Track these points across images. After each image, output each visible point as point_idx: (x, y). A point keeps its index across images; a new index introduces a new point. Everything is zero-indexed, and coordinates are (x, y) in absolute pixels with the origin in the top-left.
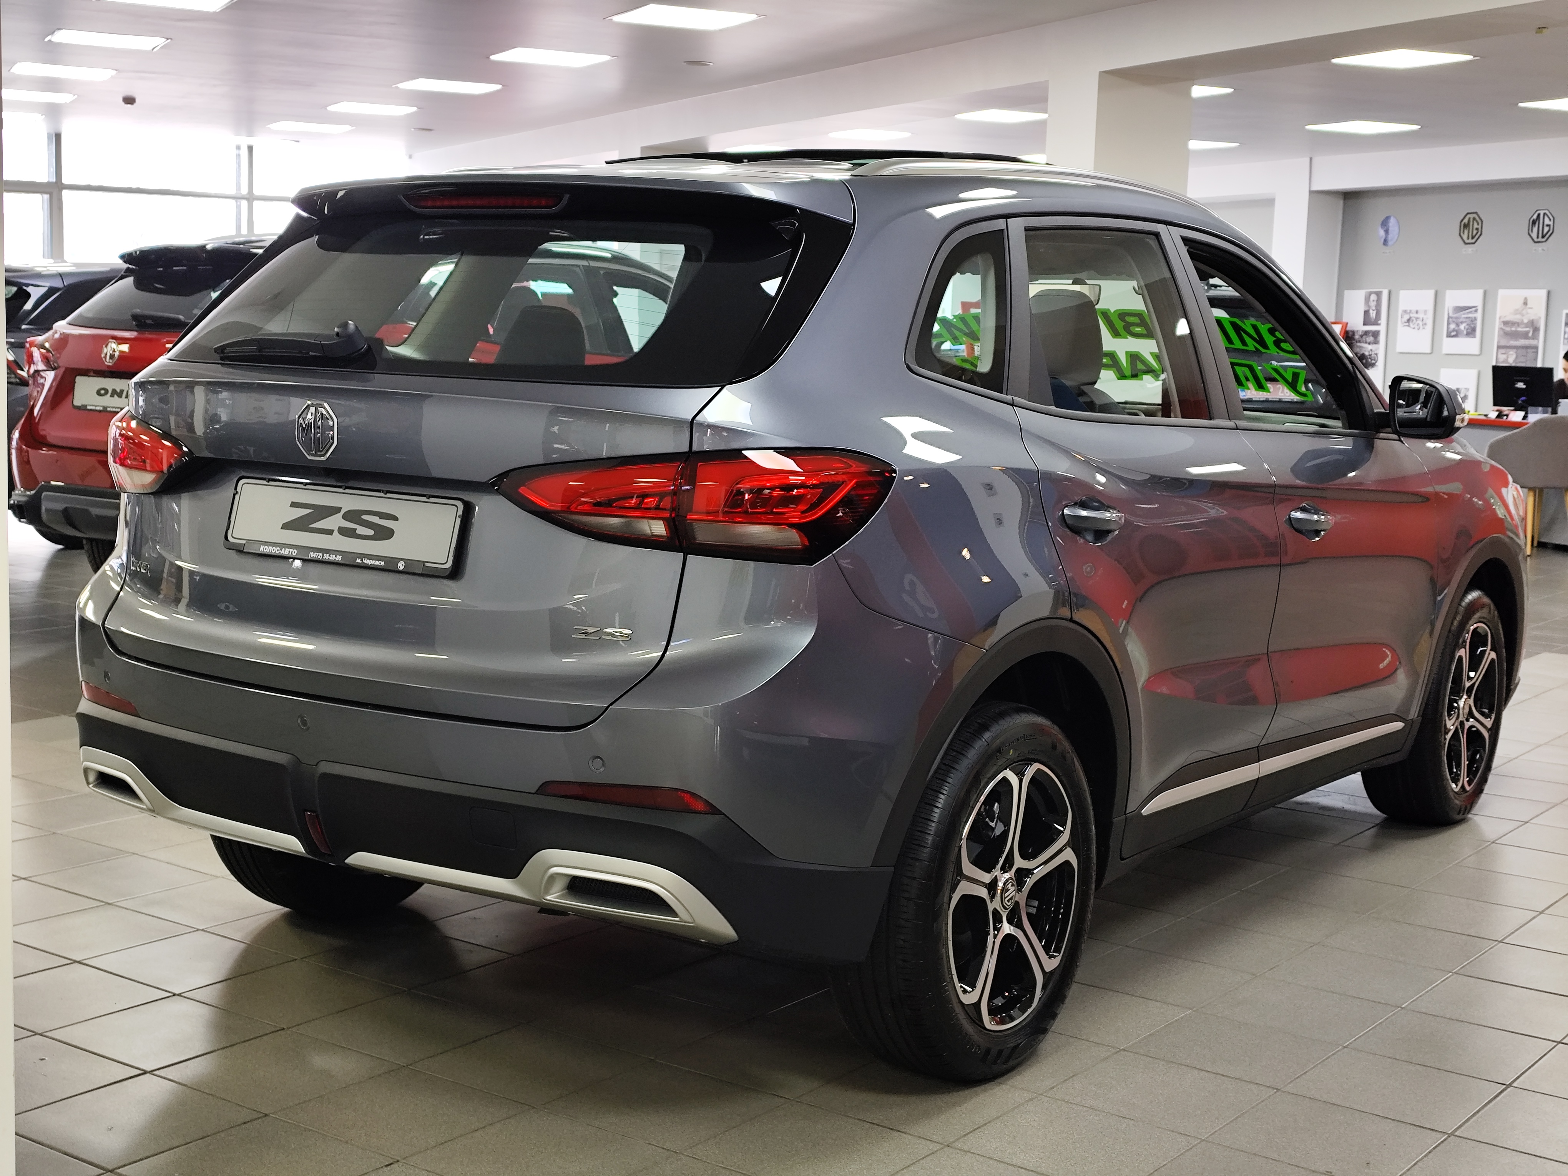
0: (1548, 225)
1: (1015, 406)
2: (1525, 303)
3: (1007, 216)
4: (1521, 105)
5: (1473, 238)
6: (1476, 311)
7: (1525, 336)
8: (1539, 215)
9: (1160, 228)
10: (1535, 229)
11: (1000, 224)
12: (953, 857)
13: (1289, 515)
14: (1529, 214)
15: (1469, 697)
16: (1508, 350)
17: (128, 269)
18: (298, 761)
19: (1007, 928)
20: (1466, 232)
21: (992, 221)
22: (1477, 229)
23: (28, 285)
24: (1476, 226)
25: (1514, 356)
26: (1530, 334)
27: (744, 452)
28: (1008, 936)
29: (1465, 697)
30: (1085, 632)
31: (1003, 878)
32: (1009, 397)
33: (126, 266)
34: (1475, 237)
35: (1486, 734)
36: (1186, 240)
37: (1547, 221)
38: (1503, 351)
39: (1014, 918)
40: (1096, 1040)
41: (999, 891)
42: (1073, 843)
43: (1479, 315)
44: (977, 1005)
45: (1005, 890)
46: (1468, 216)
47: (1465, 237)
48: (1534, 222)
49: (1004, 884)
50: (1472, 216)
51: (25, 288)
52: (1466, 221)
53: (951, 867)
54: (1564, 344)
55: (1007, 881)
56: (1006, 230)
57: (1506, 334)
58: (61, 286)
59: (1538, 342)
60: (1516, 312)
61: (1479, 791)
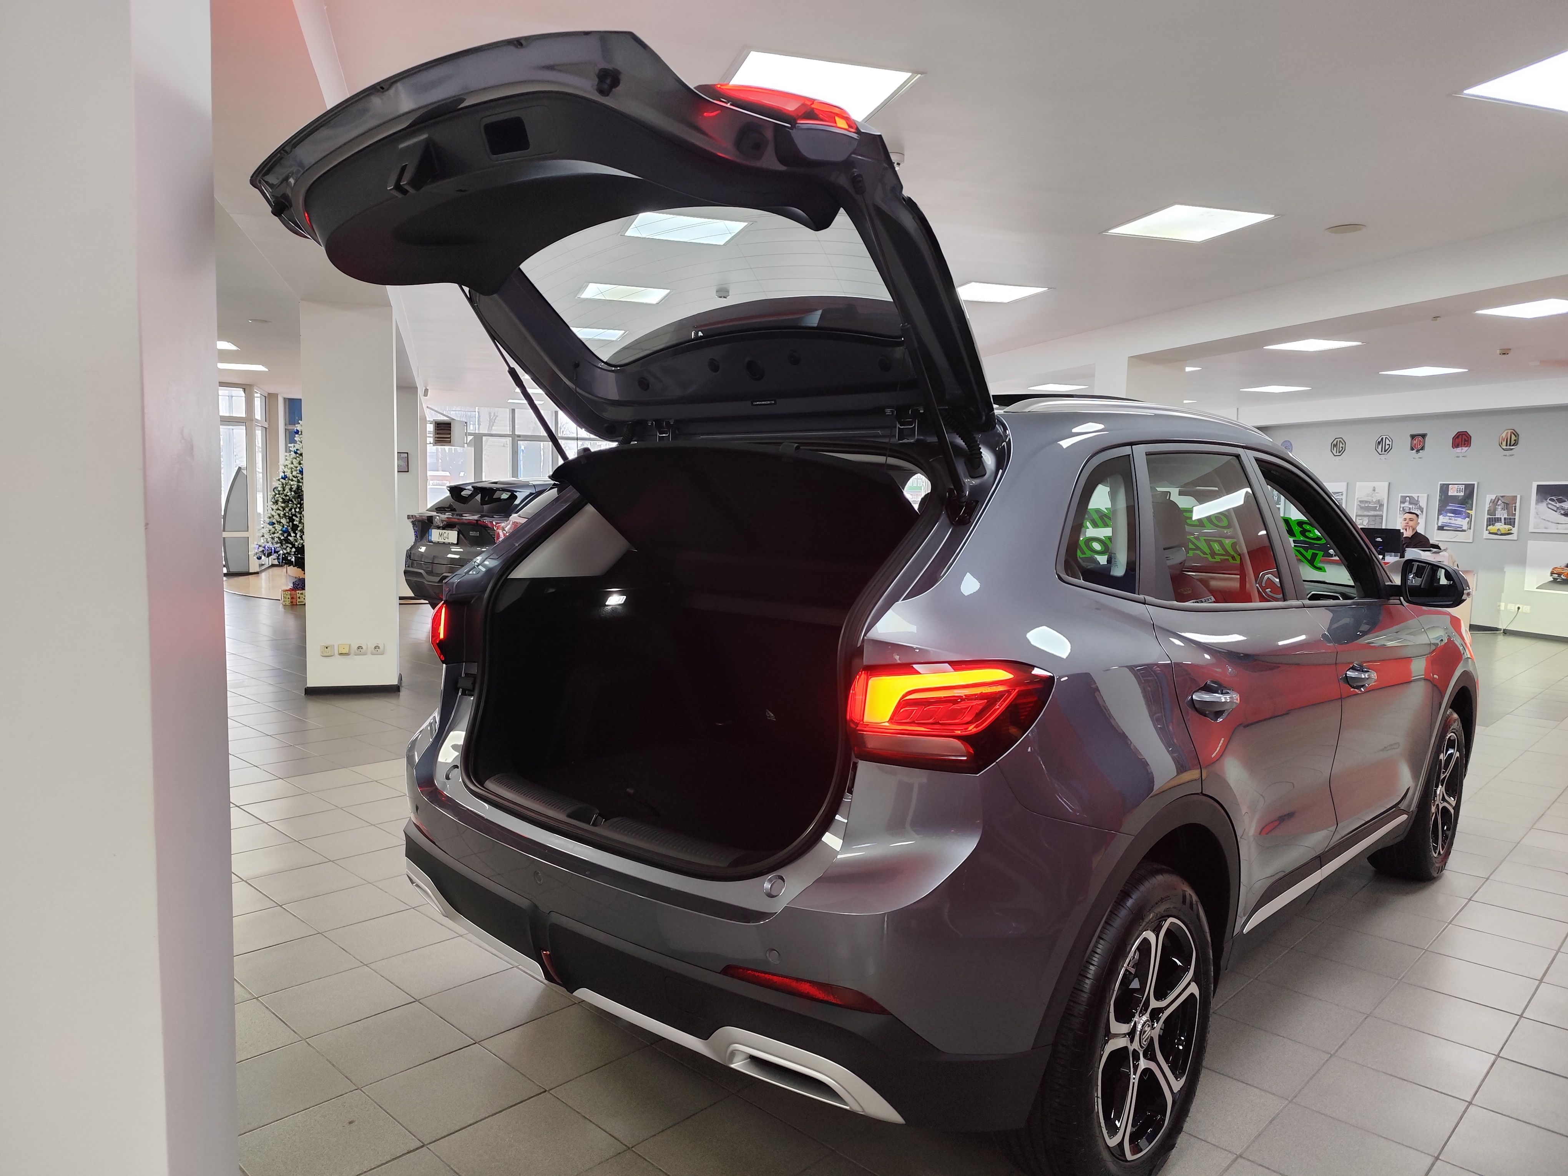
0: (1389, 445)
1: (1147, 604)
2: (1374, 490)
3: (1131, 444)
4: (1380, 373)
5: (1339, 452)
6: (1342, 495)
7: (1374, 509)
8: (1382, 438)
9: (1240, 451)
10: (1380, 447)
11: (1127, 450)
12: (1104, 1021)
13: (1346, 674)
14: (1376, 438)
15: (1442, 785)
16: (1363, 518)
17: (554, 484)
18: (536, 906)
19: (1143, 1064)
20: (1335, 449)
21: (1120, 448)
22: (1342, 447)
23: (516, 492)
24: (1341, 445)
25: (1367, 521)
26: (1377, 509)
27: (915, 666)
28: (1147, 1071)
29: (1440, 786)
30: (1212, 801)
31: (1141, 1021)
32: (1142, 597)
33: (553, 482)
34: (1341, 451)
35: (1452, 811)
36: (1258, 460)
37: (1388, 442)
38: (1360, 518)
39: (1150, 1054)
40: (1213, 1141)
41: (1138, 1032)
42: (1196, 979)
43: (1344, 497)
44: (1121, 1144)
45: (1142, 1032)
46: (1336, 440)
47: (1334, 452)
48: (1379, 443)
49: (1143, 1026)
50: (1339, 440)
51: (515, 493)
52: (1335, 442)
53: (1102, 1031)
54: (1400, 514)
55: (1145, 1023)
56: (1131, 455)
57: (1362, 508)
58: (535, 492)
59: (1383, 513)
60: (1368, 495)
61: (1448, 853)
